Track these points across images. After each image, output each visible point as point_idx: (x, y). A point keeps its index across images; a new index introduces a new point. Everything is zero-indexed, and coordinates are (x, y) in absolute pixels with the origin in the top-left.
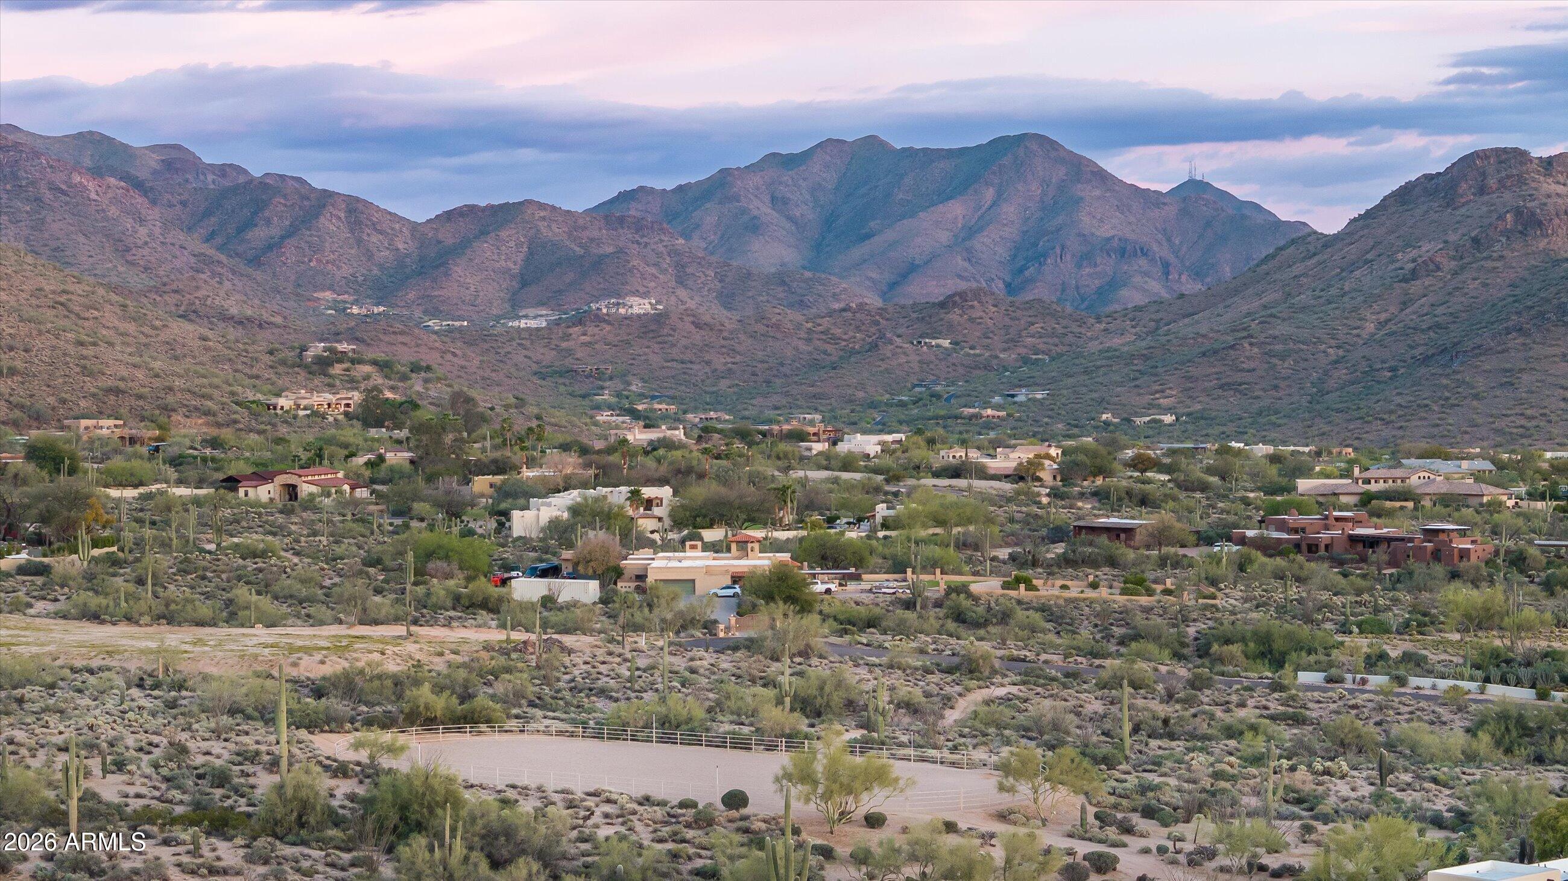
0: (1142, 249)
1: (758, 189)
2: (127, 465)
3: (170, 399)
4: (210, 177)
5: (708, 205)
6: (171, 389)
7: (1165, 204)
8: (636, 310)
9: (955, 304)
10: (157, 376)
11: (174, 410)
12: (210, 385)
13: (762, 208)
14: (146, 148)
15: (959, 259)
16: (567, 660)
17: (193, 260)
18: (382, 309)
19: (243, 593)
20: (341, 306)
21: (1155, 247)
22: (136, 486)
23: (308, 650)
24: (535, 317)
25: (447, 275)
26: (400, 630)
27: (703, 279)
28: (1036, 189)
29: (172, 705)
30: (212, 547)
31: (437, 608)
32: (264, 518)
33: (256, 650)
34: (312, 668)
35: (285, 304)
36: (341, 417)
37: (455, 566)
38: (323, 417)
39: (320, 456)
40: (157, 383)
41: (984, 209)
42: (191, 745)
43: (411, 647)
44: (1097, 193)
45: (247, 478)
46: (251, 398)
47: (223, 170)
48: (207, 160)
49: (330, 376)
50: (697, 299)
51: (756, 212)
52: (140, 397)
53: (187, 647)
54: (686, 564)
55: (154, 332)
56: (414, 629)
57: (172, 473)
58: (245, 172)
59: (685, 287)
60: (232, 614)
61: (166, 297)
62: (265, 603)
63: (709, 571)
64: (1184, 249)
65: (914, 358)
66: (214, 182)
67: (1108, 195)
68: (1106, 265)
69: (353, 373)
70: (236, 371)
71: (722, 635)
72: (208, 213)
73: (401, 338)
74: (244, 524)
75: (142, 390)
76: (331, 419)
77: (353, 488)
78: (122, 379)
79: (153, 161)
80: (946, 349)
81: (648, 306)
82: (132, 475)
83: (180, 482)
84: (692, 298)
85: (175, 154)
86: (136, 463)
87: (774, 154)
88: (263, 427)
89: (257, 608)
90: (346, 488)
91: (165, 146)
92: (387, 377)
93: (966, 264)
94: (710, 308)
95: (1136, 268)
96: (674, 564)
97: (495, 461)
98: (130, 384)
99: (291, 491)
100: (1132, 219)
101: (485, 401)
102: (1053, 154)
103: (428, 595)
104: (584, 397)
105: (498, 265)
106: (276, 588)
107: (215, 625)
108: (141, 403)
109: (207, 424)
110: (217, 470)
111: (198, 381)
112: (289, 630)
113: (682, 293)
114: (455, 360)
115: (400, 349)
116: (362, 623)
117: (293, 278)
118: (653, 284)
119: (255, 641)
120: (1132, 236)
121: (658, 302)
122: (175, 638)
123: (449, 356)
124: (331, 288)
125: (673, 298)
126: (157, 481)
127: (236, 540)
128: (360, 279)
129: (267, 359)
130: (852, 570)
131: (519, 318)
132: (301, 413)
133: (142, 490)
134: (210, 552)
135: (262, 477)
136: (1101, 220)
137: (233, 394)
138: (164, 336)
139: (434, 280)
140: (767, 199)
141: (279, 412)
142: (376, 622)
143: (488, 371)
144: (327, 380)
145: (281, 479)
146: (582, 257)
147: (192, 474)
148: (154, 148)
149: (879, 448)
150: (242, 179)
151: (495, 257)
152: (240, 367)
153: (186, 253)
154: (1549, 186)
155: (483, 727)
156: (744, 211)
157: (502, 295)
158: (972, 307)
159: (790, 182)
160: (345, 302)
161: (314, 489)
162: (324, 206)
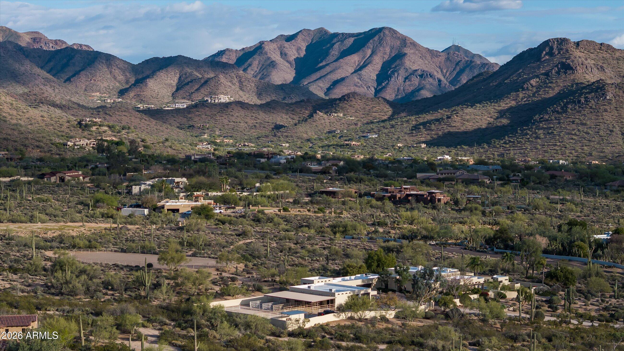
0: (430, 75)
1: (275, 49)
2: (7, 169)
3: (27, 142)
4: (51, 45)
5: (254, 56)
6: (27, 138)
7: (440, 56)
8: (223, 101)
9: (345, 99)
10: (22, 133)
11: (28, 146)
12: (42, 137)
13: (276, 57)
14: (25, 33)
15: (356, 78)
16: (127, 232)
17: (43, 80)
18: (120, 100)
19: (36, 213)
20: (103, 99)
21: (435, 73)
22: (10, 177)
23: (51, 230)
24: (181, 103)
25: (146, 86)
26: (81, 224)
27: (250, 87)
28: (388, 50)
29: (8, 244)
30: (31, 199)
31: (96, 218)
32: (51, 188)
33: (36, 230)
34: (50, 235)
35: (80, 98)
36: (91, 149)
37: (105, 204)
38: (84, 149)
39: (75, 166)
40: (22, 136)
41: (366, 58)
42: (11, 253)
43: (82, 229)
44: (412, 51)
45: (48, 174)
46: (58, 142)
47: (56, 42)
48: (50, 38)
49: (91, 131)
50: (247, 95)
51: (274, 59)
52: (15, 141)
53: (16, 229)
54: (178, 204)
55: (22, 114)
56: (85, 224)
57: (23, 172)
58: (65, 43)
59: (243, 91)
60: (32, 220)
61: (31, 97)
62: (43, 217)
63: (185, 206)
64: (448, 74)
65: (327, 121)
66: (52, 47)
67: (417, 52)
68: (416, 81)
69: (100, 130)
70: (55, 129)
71: (180, 225)
72: (49, 61)
73: (124, 113)
74: (44, 190)
75: (17, 139)
76: (87, 149)
77: (84, 178)
78: (10, 135)
79: (27, 39)
80: (340, 117)
81: (227, 99)
82: (8, 173)
83: (26, 175)
84: (245, 95)
85: (36, 36)
86: (10, 168)
87: (282, 35)
88: (61, 153)
89: (39, 218)
90: (81, 178)
91: (32, 32)
92: (113, 132)
93: (359, 81)
94: (252, 99)
95: (427, 82)
96: (175, 204)
97: (134, 168)
98: (12, 137)
99: (62, 180)
100: (427, 62)
101: (151, 141)
102: (394, 36)
103: (94, 214)
104: (196, 137)
105: (167, 82)
106: (47, 211)
107: (26, 223)
108: (16, 144)
109: (41, 151)
110: (39, 171)
111: (38, 135)
112: (48, 224)
113: (241, 93)
114: (146, 122)
115: (124, 118)
116: (70, 222)
117: (84, 87)
118: (229, 90)
119: (36, 227)
120: (426, 69)
121: (231, 97)
122: (12, 226)
123: (143, 121)
124: (99, 91)
125: (237, 95)
126: (18, 175)
127: (39, 196)
128: (111, 87)
129: (67, 124)
130: (233, 206)
131: (175, 104)
132: (76, 147)
133: (11, 179)
134: (29, 200)
135: (53, 174)
136: (414, 63)
137: (51, 140)
138: (27, 116)
139: (141, 88)
140: (279, 53)
141: (68, 147)
142: (74, 222)
143: (159, 126)
144: (90, 133)
145: (58, 175)
146: (201, 78)
147: (30, 173)
148: (28, 33)
149: (285, 161)
150: (64, 46)
151: (166, 79)
152: (56, 128)
153: (40, 77)
154: (577, 53)
155: (94, 249)
156: (269, 58)
157: (168, 94)
158: (351, 100)
159: (288, 47)
160: (105, 97)
161: (70, 178)
162: (97, 58)
